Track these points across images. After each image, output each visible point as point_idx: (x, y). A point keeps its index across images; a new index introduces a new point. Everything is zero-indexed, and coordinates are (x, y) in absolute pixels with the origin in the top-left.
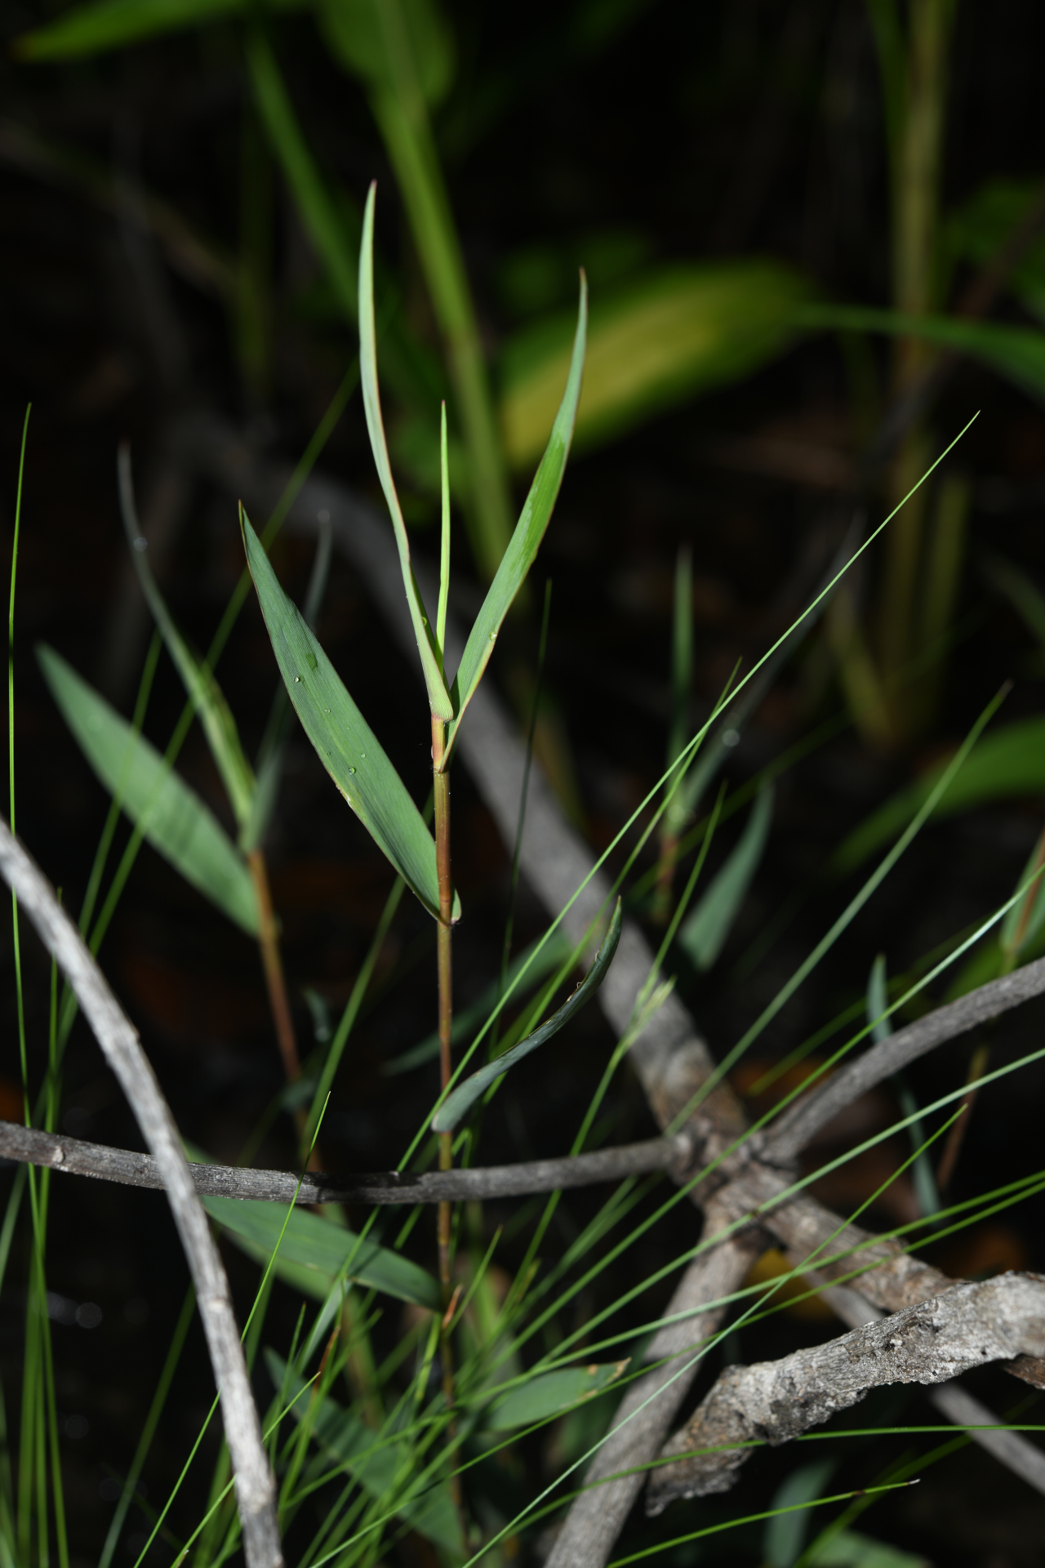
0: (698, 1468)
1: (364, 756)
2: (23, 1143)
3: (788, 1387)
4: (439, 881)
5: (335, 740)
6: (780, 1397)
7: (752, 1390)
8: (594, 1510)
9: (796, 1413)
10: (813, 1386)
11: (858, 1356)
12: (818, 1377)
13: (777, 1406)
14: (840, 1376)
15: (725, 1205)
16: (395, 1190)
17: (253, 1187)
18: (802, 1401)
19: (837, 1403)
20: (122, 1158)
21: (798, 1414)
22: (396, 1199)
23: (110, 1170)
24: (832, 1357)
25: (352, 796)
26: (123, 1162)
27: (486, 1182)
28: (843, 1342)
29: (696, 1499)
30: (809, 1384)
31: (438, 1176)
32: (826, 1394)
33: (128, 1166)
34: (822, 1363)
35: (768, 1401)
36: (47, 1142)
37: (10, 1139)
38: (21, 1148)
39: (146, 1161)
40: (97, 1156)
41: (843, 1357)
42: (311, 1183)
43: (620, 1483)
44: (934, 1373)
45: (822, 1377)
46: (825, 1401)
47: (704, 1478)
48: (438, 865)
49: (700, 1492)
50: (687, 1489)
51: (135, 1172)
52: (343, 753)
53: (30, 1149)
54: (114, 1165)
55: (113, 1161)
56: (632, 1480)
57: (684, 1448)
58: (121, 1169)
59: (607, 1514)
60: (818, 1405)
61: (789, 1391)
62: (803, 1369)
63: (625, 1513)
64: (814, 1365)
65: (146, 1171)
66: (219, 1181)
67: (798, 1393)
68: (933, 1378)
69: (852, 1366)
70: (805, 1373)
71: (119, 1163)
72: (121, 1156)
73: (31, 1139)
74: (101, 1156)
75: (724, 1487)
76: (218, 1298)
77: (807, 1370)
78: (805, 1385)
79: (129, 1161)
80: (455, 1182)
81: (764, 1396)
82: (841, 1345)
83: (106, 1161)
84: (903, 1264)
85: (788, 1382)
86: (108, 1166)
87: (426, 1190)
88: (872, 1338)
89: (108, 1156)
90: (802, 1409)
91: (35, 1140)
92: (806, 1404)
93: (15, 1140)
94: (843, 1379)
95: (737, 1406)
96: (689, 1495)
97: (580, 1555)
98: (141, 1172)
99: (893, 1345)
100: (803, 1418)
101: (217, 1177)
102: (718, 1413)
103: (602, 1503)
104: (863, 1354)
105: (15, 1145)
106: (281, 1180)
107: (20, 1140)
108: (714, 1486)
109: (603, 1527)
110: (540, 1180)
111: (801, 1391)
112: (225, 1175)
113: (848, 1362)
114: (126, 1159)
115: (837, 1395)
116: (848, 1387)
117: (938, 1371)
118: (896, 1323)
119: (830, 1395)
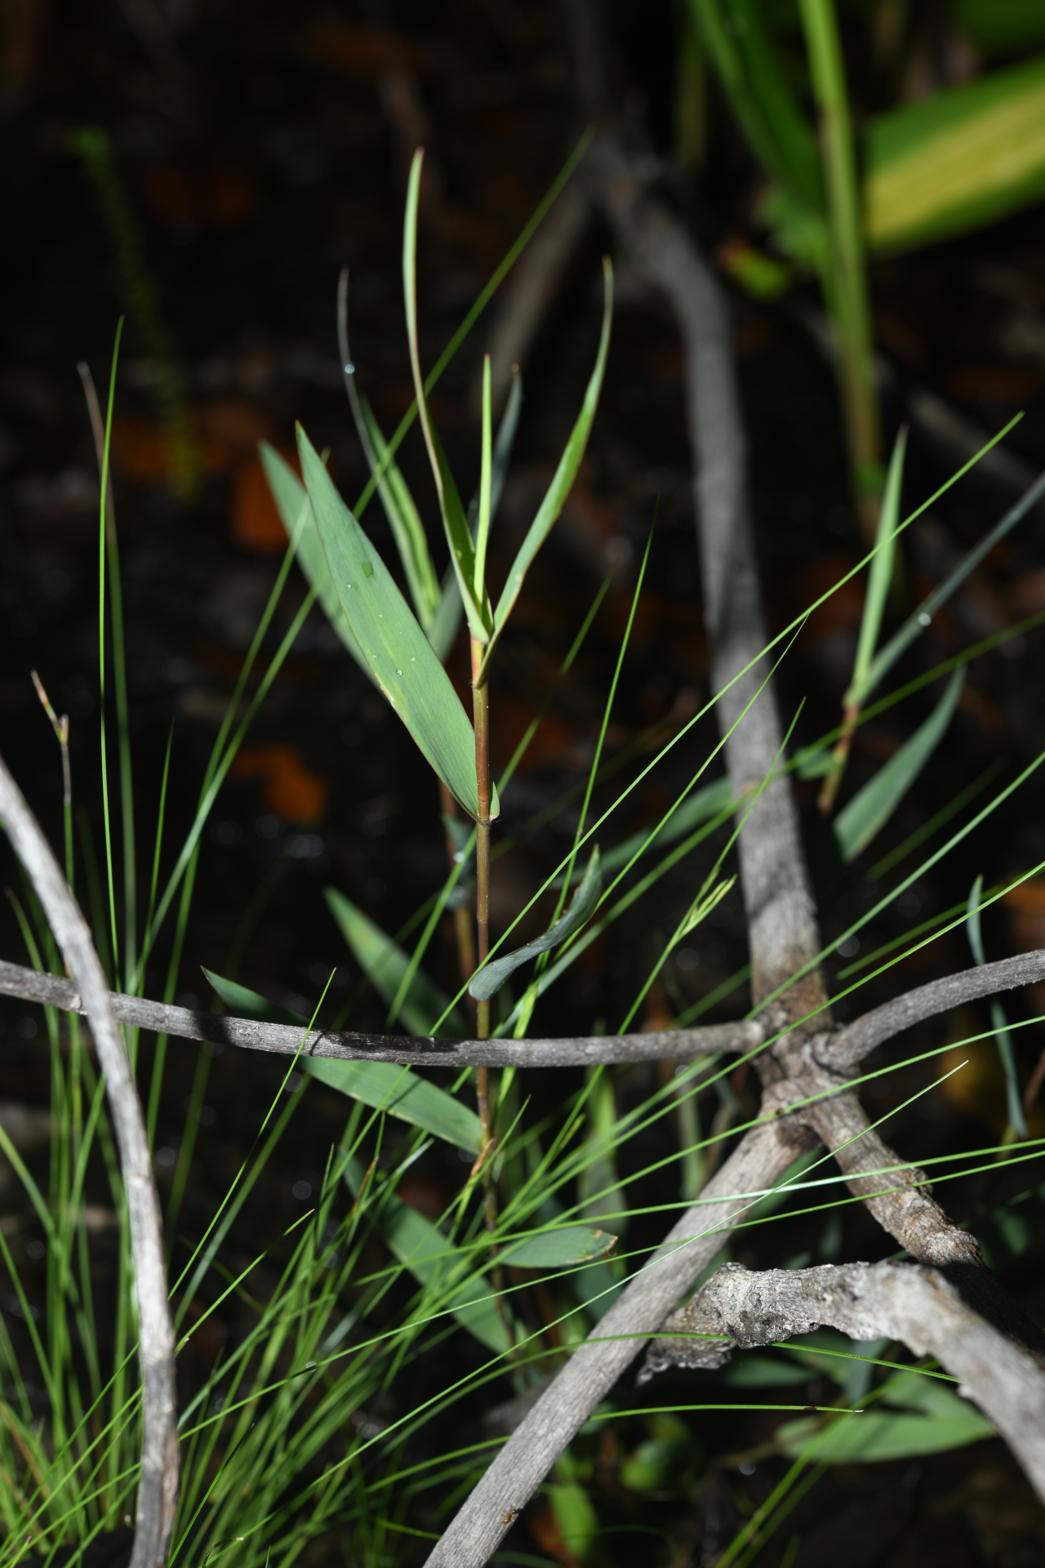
0: (690, 1345)
1: (413, 660)
2: (42, 989)
3: (755, 1302)
4: (478, 783)
5: (385, 643)
6: (748, 1310)
7: (730, 1295)
8: (588, 1364)
9: (758, 1327)
10: (775, 1308)
11: (807, 1295)
12: (779, 1301)
13: (744, 1315)
14: (794, 1307)
15: (779, 1100)
16: (428, 1054)
17: (277, 1043)
18: (764, 1318)
19: (794, 1327)
20: (143, 1008)
21: (759, 1329)
22: (428, 1063)
23: (129, 1018)
24: (791, 1288)
25: (396, 697)
26: (143, 1011)
27: (529, 1054)
28: (802, 1277)
29: (687, 1369)
30: (771, 1305)
31: (477, 1045)
32: (783, 1317)
33: (148, 1016)
34: (785, 1290)
35: (739, 1309)
36: (67, 990)
37: (29, 986)
38: (39, 993)
39: (168, 1012)
40: (117, 1005)
41: (798, 1291)
42: (339, 1042)
43: (619, 1343)
44: (857, 1331)
45: (781, 1303)
46: (784, 1324)
47: (695, 1355)
48: (477, 769)
49: (692, 1366)
50: (681, 1359)
51: (155, 1022)
52: (393, 656)
53: (48, 995)
54: (133, 1014)
55: (133, 1010)
56: (631, 1342)
57: (680, 1325)
58: (141, 1018)
59: (600, 1370)
60: (777, 1326)
61: (755, 1306)
62: (770, 1289)
63: (618, 1373)
64: (778, 1290)
65: (167, 1021)
66: (242, 1034)
67: (762, 1310)
69: (803, 1302)
70: (770, 1294)
71: (140, 1013)
72: (142, 1006)
73: (50, 986)
74: (122, 1006)
75: (713, 1366)
76: (139, 1175)
77: (772, 1292)
78: (768, 1305)
79: (149, 1012)
80: (494, 1051)
81: (737, 1303)
82: (799, 1279)
83: (126, 1010)
84: (910, 1199)
85: (756, 1297)
86: (127, 1014)
87: (463, 1057)
88: (819, 1283)
89: (129, 1006)
90: (763, 1325)
91: (54, 988)
92: (767, 1322)
93: (34, 986)
94: (796, 1310)
95: (717, 1305)
96: (682, 1365)
97: (565, 1403)
98: (161, 1022)
99: (824, 1299)
100: (763, 1334)
101: (241, 1031)
102: (704, 1305)
103: (598, 1360)
104: (811, 1295)
105: (33, 991)
106: (308, 1038)
107: (38, 986)
108: (702, 1363)
109: (593, 1382)
110: (588, 1055)
111: (765, 1309)
112: (249, 1029)
113: (800, 1297)
114: (147, 1010)
115: (793, 1321)
116: (801, 1318)
117: (861, 1332)
118: (836, 1278)
119: (787, 1319)
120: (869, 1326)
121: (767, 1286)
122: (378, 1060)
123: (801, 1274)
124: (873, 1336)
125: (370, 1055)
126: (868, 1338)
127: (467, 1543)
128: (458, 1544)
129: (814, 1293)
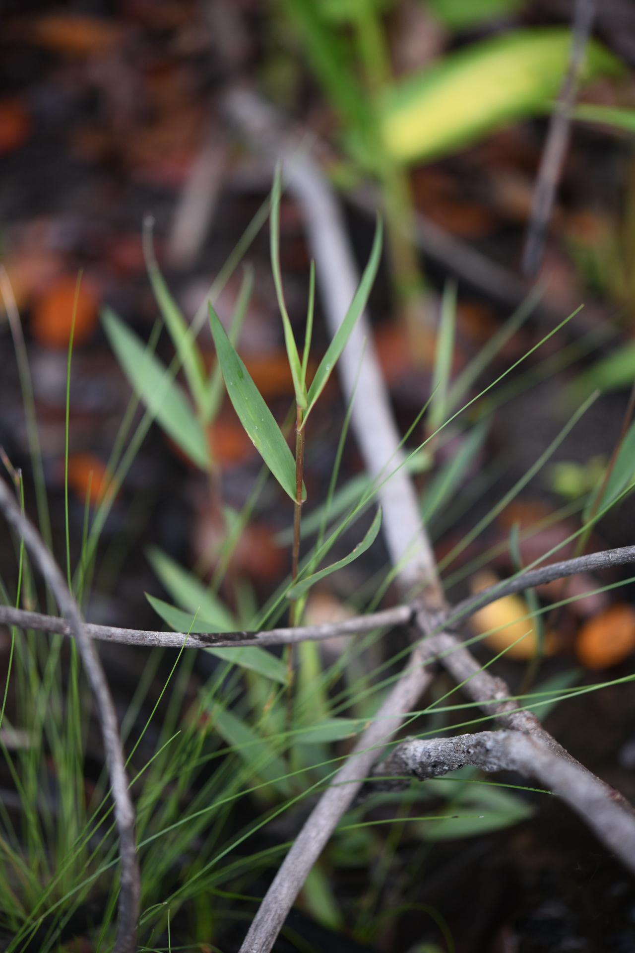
3: (427, 756)
4: (297, 482)
6: (423, 760)
7: (412, 753)
9: (430, 768)
11: (457, 751)
12: (441, 755)
13: (421, 764)
14: (450, 757)
17: (168, 642)
18: (433, 764)
19: (449, 769)
24: (448, 748)
30: (437, 757)
31: (266, 634)
34: (443, 750)
35: (418, 761)
39: (113, 631)
41: (452, 749)
44: (488, 768)
46: (443, 766)
48: (297, 475)
51: (107, 637)
60: (440, 768)
61: (427, 758)
62: (435, 748)
64: (440, 749)
65: (113, 637)
68: (487, 770)
70: (435, 752)
77: (436, 750)
78: (435, 757)
80: (275, 637)
81: (417, 757)
82: (452, 742)
85: (427, 754)
88: (464, 744)
90: (432, 768)
92: (435, 766)
95: (405, 759)
98: (110, 637)
100: (433, 773)
111: (433, 759)
113: (453, 752)
115: (449, 764)
116: (454, 762)
117: (490, 767)
118: (474, 741)
119: (445, 764)
120: (495, 764)
121: (433, 747)
122: (218, 646)
123: (452, 740)
124: (497, 769)
125: (214, 644)
126: (494, 770)
127: (280, 897)
128: (276, 898)
129: (461, 749)
